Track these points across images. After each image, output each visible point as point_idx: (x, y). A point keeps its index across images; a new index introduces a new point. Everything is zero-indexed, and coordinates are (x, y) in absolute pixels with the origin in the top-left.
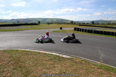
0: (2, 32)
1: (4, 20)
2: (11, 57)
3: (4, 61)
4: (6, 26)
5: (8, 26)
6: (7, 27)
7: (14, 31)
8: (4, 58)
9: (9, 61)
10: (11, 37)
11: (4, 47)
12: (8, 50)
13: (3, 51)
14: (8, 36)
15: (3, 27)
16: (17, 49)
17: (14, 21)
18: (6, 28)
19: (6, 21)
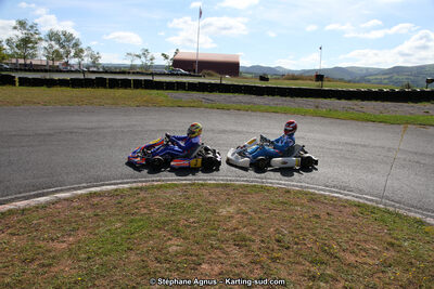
0: (354, 122)
1: (361, 69)
2: (392, 245)
3: (366, 250)
4: (368, 100)
5: (376, 100)
6: (374, 103)
7: (405, 122)
8: (365, 241)
9: (387, 265)
10: (389, 150)
11: (361, 191)
12: (379, 209)
13: (359, 206)
14: (378, 144)
15: (359, 103)
16: (418, 216)
17: (403, 78)
18: (370, 106)
19: (367, 75)
